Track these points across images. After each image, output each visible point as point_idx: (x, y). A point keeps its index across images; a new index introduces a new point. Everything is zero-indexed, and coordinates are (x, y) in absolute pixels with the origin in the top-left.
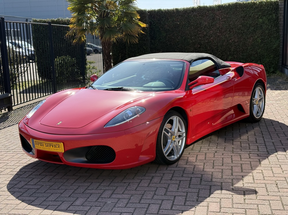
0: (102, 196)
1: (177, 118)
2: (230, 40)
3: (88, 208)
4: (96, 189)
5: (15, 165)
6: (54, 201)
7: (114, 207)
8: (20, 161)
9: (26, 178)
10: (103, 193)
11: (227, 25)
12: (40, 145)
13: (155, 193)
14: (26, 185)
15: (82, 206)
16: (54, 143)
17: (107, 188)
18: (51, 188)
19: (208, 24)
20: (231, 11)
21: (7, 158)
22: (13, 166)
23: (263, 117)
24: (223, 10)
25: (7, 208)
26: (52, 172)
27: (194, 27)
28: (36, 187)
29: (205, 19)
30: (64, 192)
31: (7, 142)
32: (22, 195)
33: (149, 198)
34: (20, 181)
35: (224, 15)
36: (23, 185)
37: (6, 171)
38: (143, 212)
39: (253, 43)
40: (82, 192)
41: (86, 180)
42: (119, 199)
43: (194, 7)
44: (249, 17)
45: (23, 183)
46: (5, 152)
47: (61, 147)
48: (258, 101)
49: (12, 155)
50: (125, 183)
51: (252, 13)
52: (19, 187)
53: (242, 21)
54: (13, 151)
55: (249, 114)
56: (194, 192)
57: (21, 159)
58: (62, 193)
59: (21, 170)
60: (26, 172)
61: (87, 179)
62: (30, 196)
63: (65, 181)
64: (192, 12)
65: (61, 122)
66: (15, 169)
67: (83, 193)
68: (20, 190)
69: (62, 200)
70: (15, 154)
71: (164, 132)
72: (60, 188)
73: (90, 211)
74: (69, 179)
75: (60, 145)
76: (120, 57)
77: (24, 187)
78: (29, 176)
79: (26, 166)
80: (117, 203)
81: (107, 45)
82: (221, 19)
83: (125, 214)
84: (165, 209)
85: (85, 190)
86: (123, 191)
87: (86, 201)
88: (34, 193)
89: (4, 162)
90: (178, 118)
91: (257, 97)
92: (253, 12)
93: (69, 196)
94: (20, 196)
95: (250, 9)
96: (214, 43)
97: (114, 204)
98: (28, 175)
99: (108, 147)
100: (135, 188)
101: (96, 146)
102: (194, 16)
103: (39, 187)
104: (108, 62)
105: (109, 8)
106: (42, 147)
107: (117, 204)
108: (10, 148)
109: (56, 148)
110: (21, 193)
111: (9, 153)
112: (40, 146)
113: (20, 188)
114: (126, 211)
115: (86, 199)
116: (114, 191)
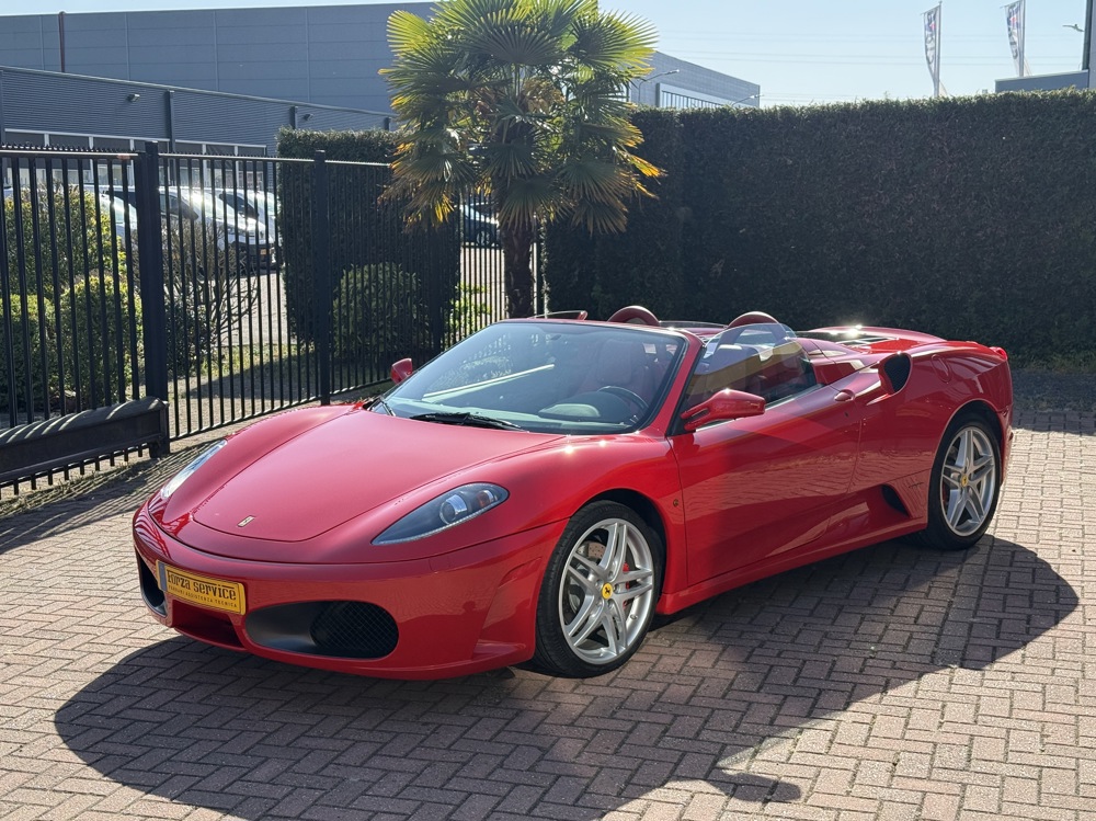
0: (342, 760)
1: (620, 525)
2: (977, 232)
3: (286, 791)
4: (331, 737)
5: (117, 643)
6: (194, 763)
7: (364, 794)
8: (137, 631)
9: (139, 685)
10: (347, 749)
11: (970, 175)
12: (180, 584)
13: (502, 762)
14: (130, 707)
15: (268, 786)
16: (219, 583)
17: (366, 736)
18: (199, 724)
19: (898, 169)
20: (986, 125)
21: (99, 620)
22: (110, 644)
23: (989, 531)
24: (956, 117)
25: (54, 772)
26: (220, 673)
27: (844, 179)
28: (158, 717)
29: (890, 149)
30: (233, 738)
31: (118, 565)
32: (110, 740)
33: (476, 775)
34: (117, 696)
35: (958, 136)
36: (121, 708)
37: (84, 660)
38: (441, 816)
39: (1066, 243)
40: (285, 743)
41: (312, 707)
42: (387, 772)
43: (849, 104)
44: (1052, 149)
45: (123, 702)
46: (101, 600)
47: (237, 596)
48: (968, 474)
49: (119, 609)
50: (425, 724)
51: (1067, 134)
52: (106, 713)
53: (1027, 164)
54: (128, 595)
55: (925, 520)
56: (622, 766)
57: (142, 625)
58: (226, 742)
59: (128, 661)
60: (144, 667)
61: (315, 705)
62: (131, 743)
63: (248, 705)
64: (844, 121)
65: (251, 518)
66: (112, 655)
67: (288, 745)
68: (107, 722)
69: (219, 762)
70: (128, 609)
71: (569, 571)
72: (227, 726)
73: (287, 799)
74: (262, 699)
75: (236, 590)
76: (576, 273)
77: (122, 715)
78: (148, 680)
79: (150, 649)
80: (374, 783)
81: (520, 235)
82: (947, 151)
83: (386, 816)
84: (511, 813)
85: (298, 738)
86: (408, 749)
87: (286, 771)
88: (145, 735)
89: (89, 630)
90: (626, 525)
91: (965, 462)
92: (1068, 130)
93: (244, 753)
94: (103, 740)
95: (1058, 119)
96: (920, 239)
97: (367, 784)
98: (144, 678)
99: (376, 607)
100: (447, 743)
101: (343, 602)
102: (847, 137)
103: (166, 716)
104: (519, 295)
105: (531, 107)
106: (185, 590)
107: (375, 787)
108: (120, 588)
109: (225, 600)
110: (108, 733)
111: (111, 601)
112: (179, 587)
113: (108, 717)
114: (391, 808)
115: (289, 763)
116: (381, 748)
